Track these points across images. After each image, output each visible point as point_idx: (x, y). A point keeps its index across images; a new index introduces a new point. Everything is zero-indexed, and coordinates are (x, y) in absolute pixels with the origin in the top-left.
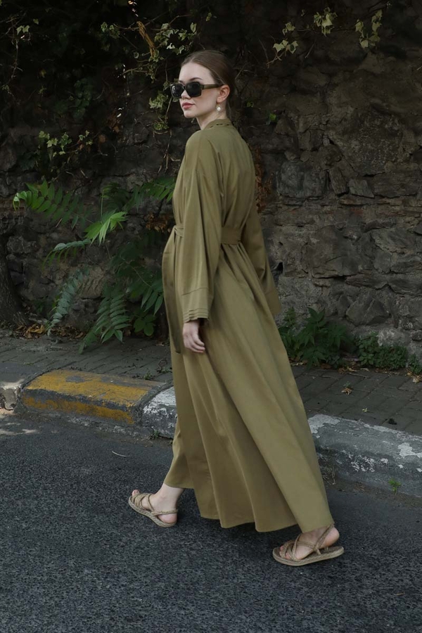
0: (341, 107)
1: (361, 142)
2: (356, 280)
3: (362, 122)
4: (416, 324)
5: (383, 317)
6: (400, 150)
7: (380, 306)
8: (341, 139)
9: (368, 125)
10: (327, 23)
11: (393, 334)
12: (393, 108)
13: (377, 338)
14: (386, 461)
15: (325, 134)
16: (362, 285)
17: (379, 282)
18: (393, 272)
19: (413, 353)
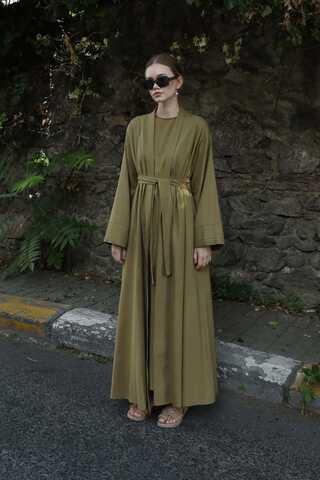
0: (210, 106)
1: (223, 132)
3: (225, 117)
4: (259, 267)
5: (234, 261)
9: (229, 120)
10: (203, 44)
11: (241, 274)
12: (247, 108)
13: (230, 277)
14: (235, 370)
18: (243, 228)
19: (255, 288)
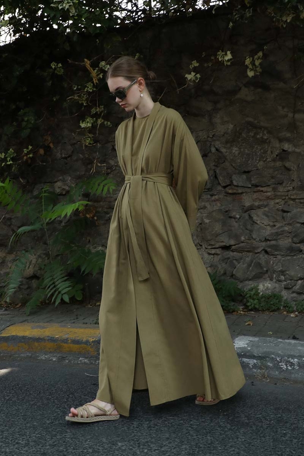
0: (223, 125)
1: (240, 149)
2: (240, 247)
3: (240, 134)
4: (287, 276)
5: (261, 273)
6: (269, 152)
7: (259, 265)
8: (225, 147)
9: (245, 136)
10: (228, 57)
11: (269, 285)
12: (262, 124)
13: (258, 289)
15: (212, 144)
16: (244, 251)
17: (258, 248)
18: (268, 240)
19: (285, 298)
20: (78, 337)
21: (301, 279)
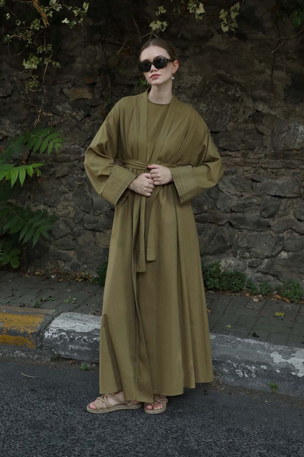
0: (191, 75)
1: (208, 105)
2: (202, 217)
3: (210, 89)
4: (253, 253)
5: (224, 248)
6: (241, 112)
7: (222, 239)
8: (191, 102)
9: (215, 91)
11: (233, 262)
12: (236, 79)
13: (220, 266)
14: (265, 367)
16: (206, 222)
17: (222, 219)
18: (234, 212)
19: (249, 277)
20: (15, 327)
21: (267, 257)
